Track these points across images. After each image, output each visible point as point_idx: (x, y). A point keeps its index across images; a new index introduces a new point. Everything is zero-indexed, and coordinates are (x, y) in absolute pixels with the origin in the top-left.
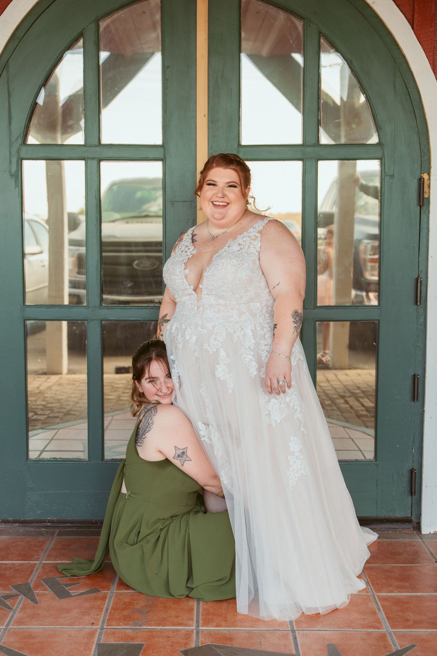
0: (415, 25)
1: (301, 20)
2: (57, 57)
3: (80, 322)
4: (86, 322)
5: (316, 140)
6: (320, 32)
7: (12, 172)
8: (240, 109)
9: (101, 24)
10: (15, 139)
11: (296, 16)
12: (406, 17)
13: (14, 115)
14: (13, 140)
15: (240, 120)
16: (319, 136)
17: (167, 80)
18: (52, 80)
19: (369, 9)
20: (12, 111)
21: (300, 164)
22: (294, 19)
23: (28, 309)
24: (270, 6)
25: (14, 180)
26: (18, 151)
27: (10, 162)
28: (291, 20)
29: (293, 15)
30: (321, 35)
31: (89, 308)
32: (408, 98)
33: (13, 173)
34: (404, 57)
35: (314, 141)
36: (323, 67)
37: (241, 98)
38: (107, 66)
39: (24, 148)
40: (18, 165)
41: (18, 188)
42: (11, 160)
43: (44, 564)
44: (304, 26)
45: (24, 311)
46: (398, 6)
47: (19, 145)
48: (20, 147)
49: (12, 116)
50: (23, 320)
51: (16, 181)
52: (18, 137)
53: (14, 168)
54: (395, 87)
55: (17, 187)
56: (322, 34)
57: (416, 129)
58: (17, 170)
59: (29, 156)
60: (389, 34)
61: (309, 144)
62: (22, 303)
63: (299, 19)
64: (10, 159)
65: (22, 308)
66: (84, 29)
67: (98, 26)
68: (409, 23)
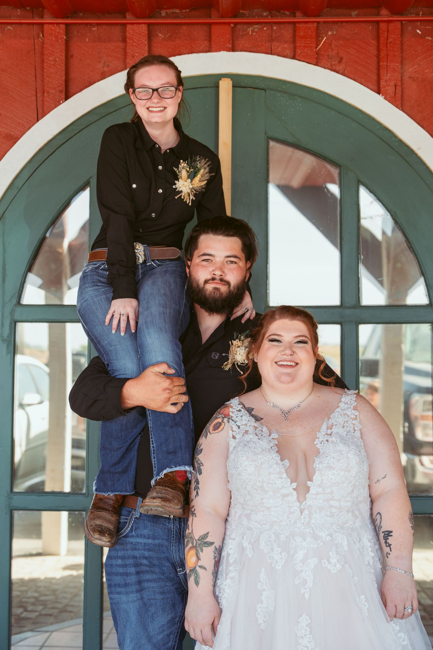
1: (337, 168)
2: (60, 208)
3: (77, 512)
4: (84, 513)
5: (356, 301)
6: (359, 180)
7: (3, 337)
8: (268, 265)
10: (9, 298)
11: (332, 163)
14: (7, 300)
15: (268, 278)
16: (360, 296)
19: (414, 156)
20: (7, 267)
21: (338, 327)
22: (329, 166)
23: (15, 497)
25: (5, 345)
26: (12, 312)
27: (3, 324)
28: (326, 168)
29: (327, 162)
30: (360, 183)
31: (88, 496)
33: (5, 337)
35: (353, 302)
36: (363, 218)
37: (268, 253)
39: (19, 309)
40: (11, 328)
41: (9, 355)
42: (4, 322)
44: (340, 174)
45: (12, 498)
47: (13, 306)
48: (14, 307)
50: (9, 510)
51: (8, 346)
52: (12, 297)
53: (6, 331)
55: (9, 353)
56: (361, 181)
58: (9, 335)
59: (24, 318)
61: (348, 305)
62: (9, 490)
63: (335, 166)
64: (2, 322)
65: (9, 495)
66: (91, 177)
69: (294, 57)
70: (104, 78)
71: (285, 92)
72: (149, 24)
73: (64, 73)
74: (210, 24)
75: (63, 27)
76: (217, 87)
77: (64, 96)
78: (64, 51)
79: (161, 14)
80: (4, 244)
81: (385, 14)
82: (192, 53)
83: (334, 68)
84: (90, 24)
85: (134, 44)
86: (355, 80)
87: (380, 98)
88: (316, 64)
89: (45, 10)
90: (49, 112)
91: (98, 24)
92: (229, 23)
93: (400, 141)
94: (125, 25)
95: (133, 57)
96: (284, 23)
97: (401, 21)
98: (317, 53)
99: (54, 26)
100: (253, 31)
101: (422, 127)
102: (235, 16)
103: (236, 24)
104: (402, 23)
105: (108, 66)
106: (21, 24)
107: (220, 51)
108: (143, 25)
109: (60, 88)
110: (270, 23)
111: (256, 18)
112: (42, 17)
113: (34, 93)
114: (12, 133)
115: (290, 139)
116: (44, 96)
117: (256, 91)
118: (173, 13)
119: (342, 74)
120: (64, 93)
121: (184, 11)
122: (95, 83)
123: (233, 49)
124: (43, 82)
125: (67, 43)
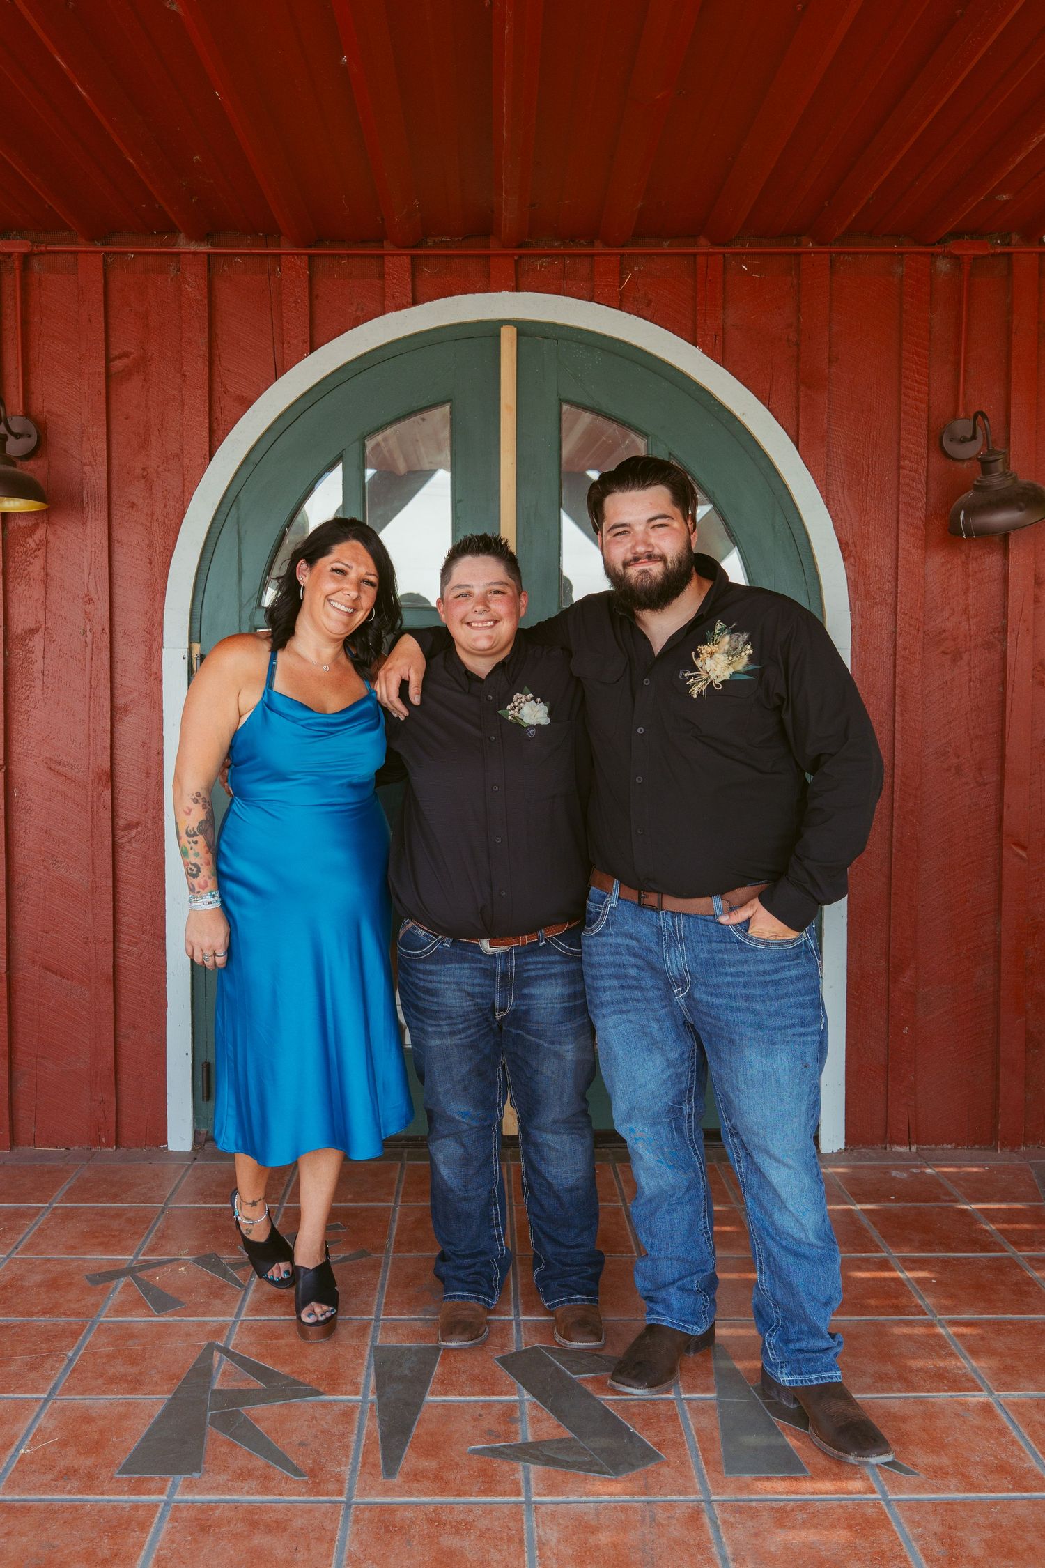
0: (800, 447)
1: (644, 437)
2: (307, 488)
6: (670, 454)
9: (367, 443)
10: (247, 599)
11: (637, 431)
12: (788, 434)
13: (245, 567)
14: (245, 600)
17: (458, 518)
18: (299, 519)
19: (739, 422)
20: (243, 561)
22: (633, 436)
24: (601, 419)
26: (251, 616)
28: (630, 438)
29: (632, 430)
32: (793, 542)
34: (786, 487)
38: (376, 500)
43: (287, 1208)
44: (647, 445)
46: (776, 418)
47: (252, 608)
48: (254, 611)
49: (244, 569)
52: (251, 598)
54: (774, 528)
56: (673, 456)
57: (804, 585)
60: (766, 456)
63: (641, 435)
66: (344, 449)
67: (364, 446)
68: (792, 441)
69: (591, 300)
70: (358, 326)
71: (581, 343)
72: (413, 257)
73: (307, 317)
74: (488, 256)
75: (305, 258)
76: (498, 336)
77: (308, 348)
78: (307, 290)
79: (427, 243)
80: (239, 533)
81: (703, 245)
82: (466, 293)
83: (640, 312)
84: (339, 255)
85: (395, 281)
86: (666, 328)
87: (697, 351)
88: (619, 308)
89: (282, 238)
90: (290, 368)
91: (349, 256)
92: (512, 255)
93: (721, 406)
94: (382, 256)
95: (394, 298)
96: (579, 255)
97: (724, 254)
98: (621, 294)
99: (294, 258)
100: (541, 266)
101: (748, 387)
102: (520, 246)
103: (520, 256)
104: (724, 256)
105: (362, 310)
106: (253, 254)
107: (500, 291)
108: (405, 257)
109: (303, 337)
110: (561, 255)
111: (546, 248)
112: (279, 246)
113: (271, 343)
114: (244, 394)
115: (587, 402)
116: (283, 347)
117: (546, 340)
118: (442, 241)
119: (650, 321)
120: (308, 343)
121: (456, 239)
122: (346, 331)
123: (517, 289)
124: (282, 330)
125: (311, 279)
